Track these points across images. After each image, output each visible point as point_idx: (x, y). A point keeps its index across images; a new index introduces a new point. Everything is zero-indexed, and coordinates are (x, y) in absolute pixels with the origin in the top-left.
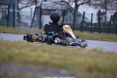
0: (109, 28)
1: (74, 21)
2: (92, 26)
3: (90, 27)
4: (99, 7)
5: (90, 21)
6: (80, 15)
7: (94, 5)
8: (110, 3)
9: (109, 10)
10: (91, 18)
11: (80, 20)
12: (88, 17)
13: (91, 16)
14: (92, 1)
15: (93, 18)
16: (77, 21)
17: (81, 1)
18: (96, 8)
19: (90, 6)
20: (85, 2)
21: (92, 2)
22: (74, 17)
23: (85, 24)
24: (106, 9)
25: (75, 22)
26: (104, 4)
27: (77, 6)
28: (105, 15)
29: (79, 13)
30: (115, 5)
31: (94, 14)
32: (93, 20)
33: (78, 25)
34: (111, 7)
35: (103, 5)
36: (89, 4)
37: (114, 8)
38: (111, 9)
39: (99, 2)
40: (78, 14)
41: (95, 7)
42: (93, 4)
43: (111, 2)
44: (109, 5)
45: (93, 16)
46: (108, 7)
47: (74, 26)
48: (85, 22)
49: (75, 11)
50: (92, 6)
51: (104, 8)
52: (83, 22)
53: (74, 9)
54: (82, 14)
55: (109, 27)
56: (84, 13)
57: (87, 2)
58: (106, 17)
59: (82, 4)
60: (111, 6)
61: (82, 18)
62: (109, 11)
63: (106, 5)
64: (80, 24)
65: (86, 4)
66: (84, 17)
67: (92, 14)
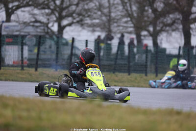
0: (115, 64)
1: (57, 54)
4: (98, 29)
6: (67, 44)
7: (89, 26)
8: (116, 22)
11: (67, 52)
13: (85, 45)
14: (86, 20)
16: (61, 53)
17: (68, 20)
18: (94, 31)
19: (84, 28)
20: (75, 21)
21: (86, 22)
22: (58, 48)
23: (76, 59)
25: (59, 55)
26: (107, 24)
27: (61, 29)
29: (65, 39)
30: (125, 25)
31: (90, 41)
33: (64, 60)
34: (118, 28)
35: (105, 25)
36: (82, 25)
37: (124, 30)
38: (118, 31)
39: (97, 21)
40: (64, 41)
41: (91, 29)
42: (87, 24)
43: (118, 20)
44: (115, 24)
45: (88, 44)
46: (114, 28)
47: (57, 63)
48: (76, 55)
49: (58, 37)
50: (86, 28)
52: (72, 54)
53: (57, 33)
54: (70, 42)
55: (116, 62)
56: (73, 39)
57: (78, 22)
59: (70, 25)
60: (119, 26)
61: (70, 48)
63: (110, 25)
64: (68, 59)
65: (77, 24)
66: (73, 47)
67: (87, 41)
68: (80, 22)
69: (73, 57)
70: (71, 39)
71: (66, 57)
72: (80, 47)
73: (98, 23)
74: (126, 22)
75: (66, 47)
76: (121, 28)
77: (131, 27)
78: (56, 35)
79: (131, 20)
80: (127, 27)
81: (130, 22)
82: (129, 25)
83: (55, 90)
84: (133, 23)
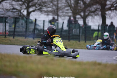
0: (61, 35)
1: (26, 28)
2: (44, 33)
3: (42, 33)
4: (51, 14)
5: (42, 28)
6: (32, 22)
7: (46, 12)
8: (62, 10)
9: (61, 16)
10: (43, 25)
11: (32, 27)
12: (40, 25)
13: (43, 23)
14: (44, 8)
15: (45, 25)
16: (29, 28)
17: (33, 8)
18: (48, 15)
19: (42, 13)
20: (37, 9)
21: (44, 9)
22: (27, 25)
23: (37, 31)
24: (58, 15)
26: (56, 11)
27: (29, 13)
28: (57, 22)
29: (31, 20)
30: (67, 11)
31: (46, 21)
32: (45, 26)
33: (30, 32)
36: (41, 11)
37: (66, 15)
38: (63, 15)
39: (50, 9)
40: (30, 21)
41: (46, 14)
42: (44, 10)
43: (62, 8)
44: (61, 11)
45: (45, 23)
46: (60, 13)
47: (26, 33)
48: (37, 29)
49: (27, 18)
50: (43, 13)
51: (56, 14)
53: (26, 16)
54: (34, 21)
56: (36, 20)
57: (39, 9)
58: (58, 23)
59: (34, 11)
60: (63, 12)
61: (33, 25)
62: (61, 18)
63: (58, 11)
64: (33, 31)
65: (38, 11)
66: (35, 24)
67: (44, 21)
68: (40, 10)
69: (36, 30)
70: (35, 19)
71: (31, 30)
72: (40, 24)
73: (50, 10)
74: (68, 10)
75: (31, 24)
76: (64, 13)
77: (70, 13)
78: (26, 17)
79: (70, 9)
80: (68, 13)
81: (70, 10)
82: (69, 12)
83: (34, 50)
84: (71, 10)
